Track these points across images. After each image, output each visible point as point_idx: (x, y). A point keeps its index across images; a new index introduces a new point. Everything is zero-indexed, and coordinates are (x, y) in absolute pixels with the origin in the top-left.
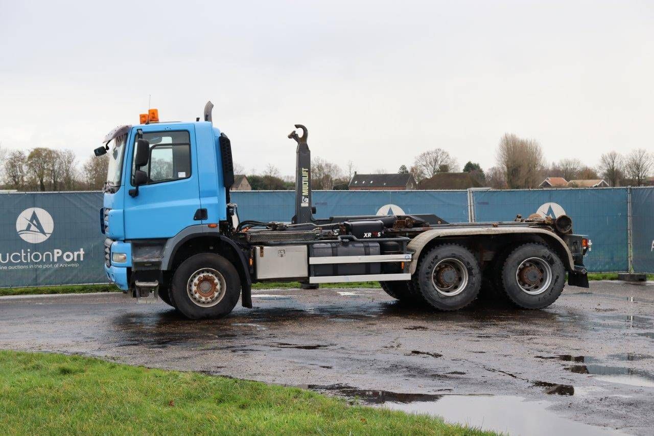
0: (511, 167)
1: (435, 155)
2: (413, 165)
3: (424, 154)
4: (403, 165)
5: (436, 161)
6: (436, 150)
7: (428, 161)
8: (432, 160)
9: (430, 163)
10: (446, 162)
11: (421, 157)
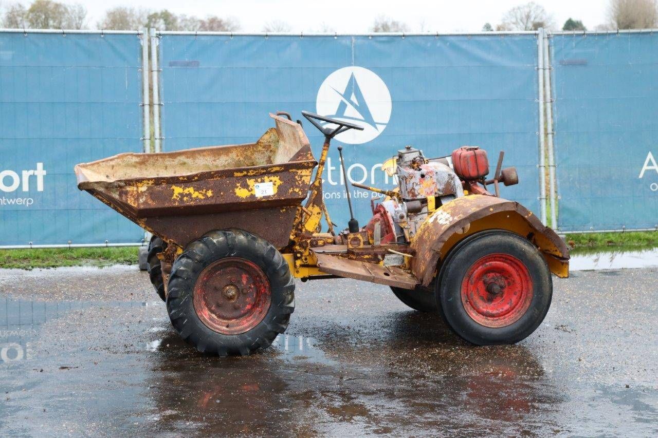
0: (623, 23)
1: (527, 10)
2: (500, 23)
3: (514, 9)
4: (487, 22)
5: (528, 17)
6: (529, 3)
7: (519, 17)
8: (524, 16)
9: (521, 20)
10: (541, 19)
11: (510, 12)
